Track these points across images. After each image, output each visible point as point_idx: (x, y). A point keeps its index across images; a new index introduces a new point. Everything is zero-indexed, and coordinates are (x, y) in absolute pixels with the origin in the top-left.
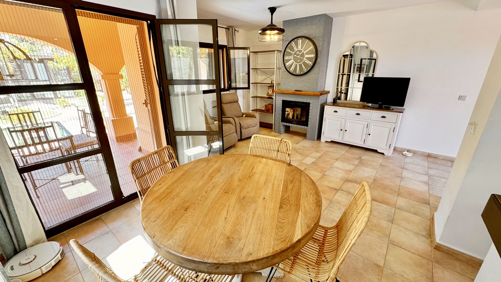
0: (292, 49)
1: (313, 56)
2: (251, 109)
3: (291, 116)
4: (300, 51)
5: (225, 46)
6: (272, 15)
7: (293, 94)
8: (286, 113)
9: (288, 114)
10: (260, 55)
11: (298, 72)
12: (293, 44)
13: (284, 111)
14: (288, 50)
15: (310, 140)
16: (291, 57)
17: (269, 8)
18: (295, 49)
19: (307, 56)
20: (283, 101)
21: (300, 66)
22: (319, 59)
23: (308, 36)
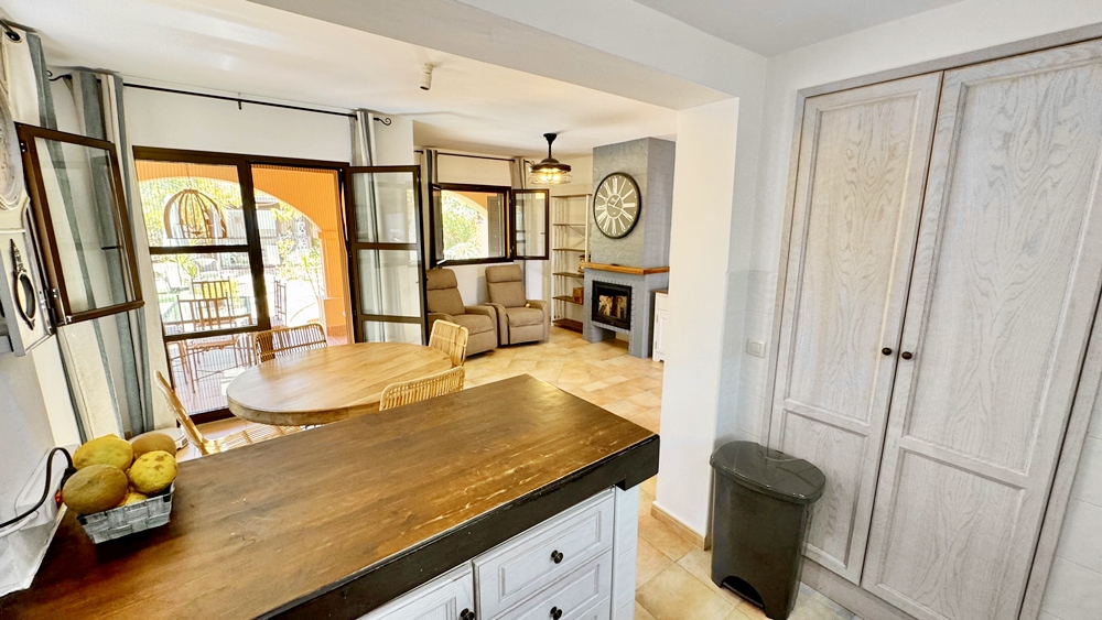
0: (605, 194)
1: (634, 205)
2: (553, 296)
3: (608, 311)
4: (616, 197)
5: (509, 188)
6: (550, 144)
7: (607, 270)
8: (601, 304)
9: (604, 307)
10: (572, 201)
11: (614, 233)
12: (606, 184)
13: (595, 301)
14: (599, 195)
15: (634, 355)
16: (604, 207)
17: (545, 135)
18: (609, 193)
19: (625, 205)
20: (594, 283)
21: (617, 220)
22: (643, 211)
23: (626, 172)
